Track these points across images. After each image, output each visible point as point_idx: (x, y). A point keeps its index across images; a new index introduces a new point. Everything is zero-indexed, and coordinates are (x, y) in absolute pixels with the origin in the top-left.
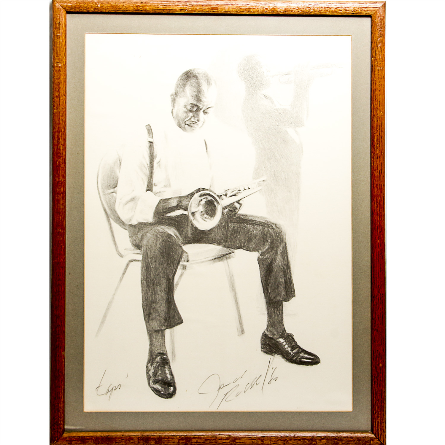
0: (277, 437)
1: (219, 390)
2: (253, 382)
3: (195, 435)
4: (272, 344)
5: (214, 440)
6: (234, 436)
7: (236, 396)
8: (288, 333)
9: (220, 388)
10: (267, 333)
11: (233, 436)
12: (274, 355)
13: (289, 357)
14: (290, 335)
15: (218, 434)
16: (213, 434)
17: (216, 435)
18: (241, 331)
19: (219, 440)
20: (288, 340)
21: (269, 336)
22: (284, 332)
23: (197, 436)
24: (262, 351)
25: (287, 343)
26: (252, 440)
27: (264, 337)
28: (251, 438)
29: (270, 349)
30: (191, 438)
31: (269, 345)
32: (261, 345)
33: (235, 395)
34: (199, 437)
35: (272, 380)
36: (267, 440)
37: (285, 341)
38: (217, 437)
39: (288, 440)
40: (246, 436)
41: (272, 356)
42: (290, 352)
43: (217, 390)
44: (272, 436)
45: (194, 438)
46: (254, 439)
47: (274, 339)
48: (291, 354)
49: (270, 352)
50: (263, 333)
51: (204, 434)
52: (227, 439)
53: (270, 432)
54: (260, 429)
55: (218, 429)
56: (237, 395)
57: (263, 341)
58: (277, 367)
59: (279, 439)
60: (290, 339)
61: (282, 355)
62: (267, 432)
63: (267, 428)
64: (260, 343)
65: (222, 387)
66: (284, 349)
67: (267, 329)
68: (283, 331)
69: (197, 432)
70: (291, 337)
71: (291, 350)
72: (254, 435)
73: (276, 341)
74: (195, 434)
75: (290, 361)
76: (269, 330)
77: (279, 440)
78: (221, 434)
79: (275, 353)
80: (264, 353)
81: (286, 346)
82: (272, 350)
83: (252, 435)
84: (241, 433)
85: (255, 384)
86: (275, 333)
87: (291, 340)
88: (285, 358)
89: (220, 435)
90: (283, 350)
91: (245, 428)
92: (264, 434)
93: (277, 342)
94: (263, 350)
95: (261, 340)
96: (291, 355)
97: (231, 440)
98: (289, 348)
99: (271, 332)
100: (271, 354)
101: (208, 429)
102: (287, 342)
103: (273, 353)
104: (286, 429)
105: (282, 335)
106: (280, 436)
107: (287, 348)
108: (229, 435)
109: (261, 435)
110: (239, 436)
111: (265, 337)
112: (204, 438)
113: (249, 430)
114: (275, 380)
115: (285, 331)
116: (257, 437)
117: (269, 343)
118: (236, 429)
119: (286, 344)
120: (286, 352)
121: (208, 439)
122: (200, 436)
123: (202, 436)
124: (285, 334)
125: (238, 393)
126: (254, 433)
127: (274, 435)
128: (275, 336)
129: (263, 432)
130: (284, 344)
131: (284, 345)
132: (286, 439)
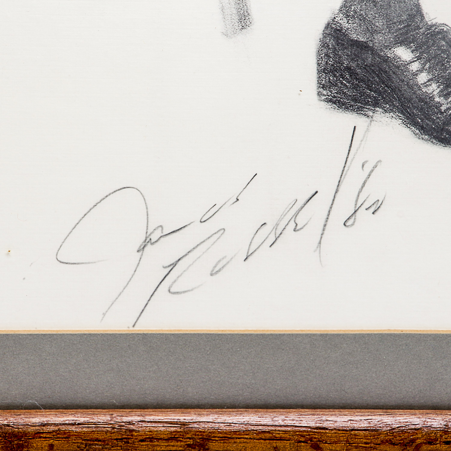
0: (374, 432)
1: (141, 249)
2: (280, 220)
3: (43, 425)
4: (366, 68)
5: (120, 443)
6: (203, 425)
7: (212, 275)
8: (434, 22)
9: (147, 242)
10: (344, 23)
11: (196, 426)
12: (371, 113)
13: (433, 121)
14: (441, 32)
15: (139, 419)
16: (119, 419)
17: (130, 423)
18: (236, 18)
19: (142, 441)
20: (433, 51)
21: (354, 36)
22: (418, 19)
23: (52, 428)
24: (324, 98)
25: (427, 66)
26: (275, 443)
27: (331, 43)
28: (268, 436)
29: (355, 87)
30: (25, 434)
31: (353, 73)
32: (319, 72)
33: (209, 272)
34: (58, 432)
35: (357, 213)
36: (336, 443)
37: (419, 58)
38: (132, 431)
39: (419, 441)
40: (252, 428)
41: (364, 119)
42: (437, 99)
43: (137, 249)
44: (356, 426)
45: (37, 435)
46: (281, 439)
47: (372, 49)
48: (443, 108)
49: (355, 100)
50: (328, 26)
51: (82, 420)
52: (173, 438)
53: (346, 412)
54: (309, 401)
55: (135, 399)
56: (217, 269)
57: (327, 55)
58: (380, 161)
59: (382, 437)
60: (439, 48)
61: (402, 113)
62: (337, 412)
63: (334, 396)
64: (315, 66)
65: (154, 238)
66: (413, 86)
67: (345, 9)
68: (412, 17)
69: (53, 412)
70: (444, 39)
71: (441, 91)
72: (282, 423)
73: (380, 56)
74: (44, 420)
75: (435, 138)
76: (355, 12)
77: (383, 442)
78: (148, 418)
79: (376, 104)
80: (329, 105)
81: (423, 78)
82: (362, 94)
83: (276, 423)
84: (229, 414)
85: (292, 225)
86: (379, 23)
87: (443, 51)
88: (415, 124)
89: (144, 425)
90: (408, 93)
91: (245, 396)
92: (324, 418)
93: (386, 60)
94: (325, 92)
95: (319, 53)
96: (442, 113)
97: (191, 442)
98: (434, 86)
99: (363, 19)
100: (359, 110)
101: (98, 400)
102: (429, 61)
103: (367, 103)
104: (411, 401)
105: (407, 33)
106: (387, 425)
107: (426, 85)
108: (183, 424)
109: (313, 424)
110: (223, 427)
111: (337, 39)
112: (78, 435)
113: (259, 402)
114: (372, 210)
115: (422, 16)
116: (295, 432)
117: (353, 65)
118: (212, 399)
119: (421, 71)
120: (421, 100)
121: (97, 440)
122: (63, 428)
123: (73, 428)
124: (418, 28)
125: (219, 261)
126: (283, 417)
127: (364, 425)
128: (378, 38)
129: (318, 411)
130: (415, 67)
131: (415, 75)
132: (413, 441)
